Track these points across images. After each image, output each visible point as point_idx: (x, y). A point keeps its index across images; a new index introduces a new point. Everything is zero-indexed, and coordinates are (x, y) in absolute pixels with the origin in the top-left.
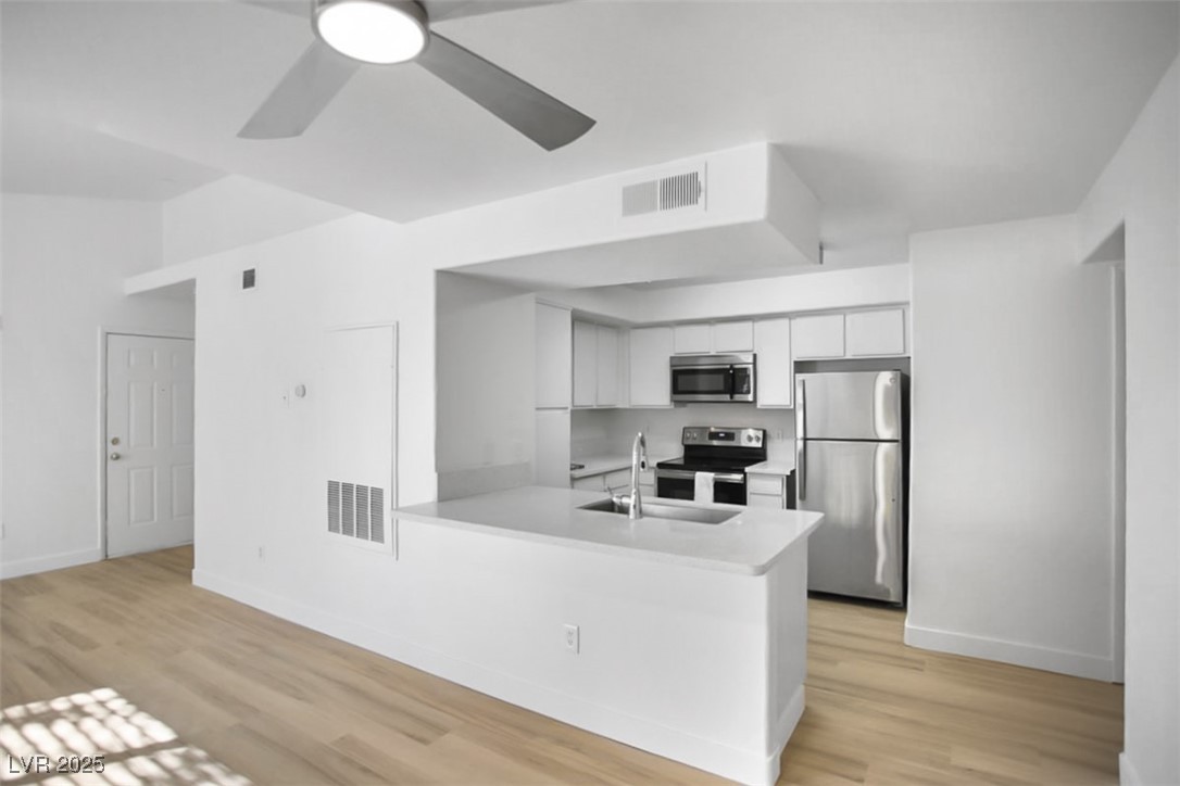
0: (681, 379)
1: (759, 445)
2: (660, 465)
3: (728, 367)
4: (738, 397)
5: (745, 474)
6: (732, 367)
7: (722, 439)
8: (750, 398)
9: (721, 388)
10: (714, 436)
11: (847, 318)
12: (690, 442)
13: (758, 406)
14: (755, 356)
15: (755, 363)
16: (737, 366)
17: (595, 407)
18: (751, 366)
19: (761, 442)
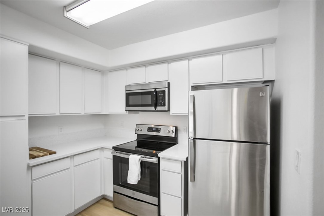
0: (131, 97)
1: (173, 135)
2: (115, 148)
3: (153, 90)
4: (159, 108)
5: (159, 158)
6: (156, 91)
7: (154, 131)
8: (166, 108)
9: (150, 103)
10: (150, 129)
11: (223, 56)
12: (139, 133)
13: (171, 114)
14: (169, 84)
15: (169, 88)
16: (158, 90)
17: (83, 114)
18: (167, 90)
19: (174, 134)
